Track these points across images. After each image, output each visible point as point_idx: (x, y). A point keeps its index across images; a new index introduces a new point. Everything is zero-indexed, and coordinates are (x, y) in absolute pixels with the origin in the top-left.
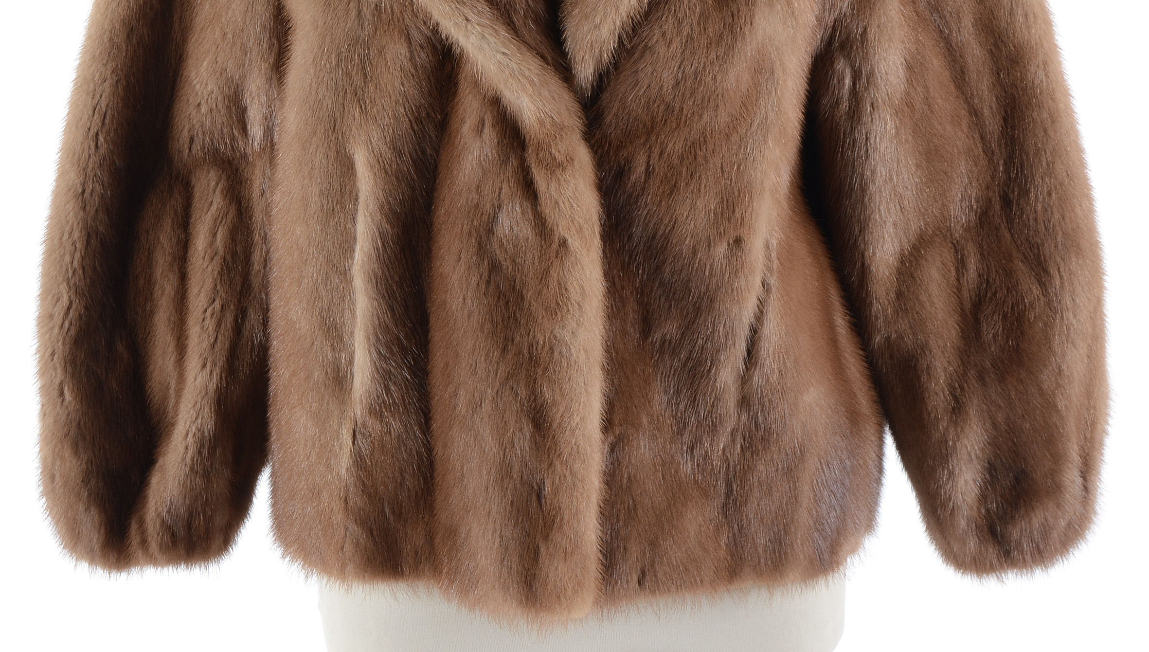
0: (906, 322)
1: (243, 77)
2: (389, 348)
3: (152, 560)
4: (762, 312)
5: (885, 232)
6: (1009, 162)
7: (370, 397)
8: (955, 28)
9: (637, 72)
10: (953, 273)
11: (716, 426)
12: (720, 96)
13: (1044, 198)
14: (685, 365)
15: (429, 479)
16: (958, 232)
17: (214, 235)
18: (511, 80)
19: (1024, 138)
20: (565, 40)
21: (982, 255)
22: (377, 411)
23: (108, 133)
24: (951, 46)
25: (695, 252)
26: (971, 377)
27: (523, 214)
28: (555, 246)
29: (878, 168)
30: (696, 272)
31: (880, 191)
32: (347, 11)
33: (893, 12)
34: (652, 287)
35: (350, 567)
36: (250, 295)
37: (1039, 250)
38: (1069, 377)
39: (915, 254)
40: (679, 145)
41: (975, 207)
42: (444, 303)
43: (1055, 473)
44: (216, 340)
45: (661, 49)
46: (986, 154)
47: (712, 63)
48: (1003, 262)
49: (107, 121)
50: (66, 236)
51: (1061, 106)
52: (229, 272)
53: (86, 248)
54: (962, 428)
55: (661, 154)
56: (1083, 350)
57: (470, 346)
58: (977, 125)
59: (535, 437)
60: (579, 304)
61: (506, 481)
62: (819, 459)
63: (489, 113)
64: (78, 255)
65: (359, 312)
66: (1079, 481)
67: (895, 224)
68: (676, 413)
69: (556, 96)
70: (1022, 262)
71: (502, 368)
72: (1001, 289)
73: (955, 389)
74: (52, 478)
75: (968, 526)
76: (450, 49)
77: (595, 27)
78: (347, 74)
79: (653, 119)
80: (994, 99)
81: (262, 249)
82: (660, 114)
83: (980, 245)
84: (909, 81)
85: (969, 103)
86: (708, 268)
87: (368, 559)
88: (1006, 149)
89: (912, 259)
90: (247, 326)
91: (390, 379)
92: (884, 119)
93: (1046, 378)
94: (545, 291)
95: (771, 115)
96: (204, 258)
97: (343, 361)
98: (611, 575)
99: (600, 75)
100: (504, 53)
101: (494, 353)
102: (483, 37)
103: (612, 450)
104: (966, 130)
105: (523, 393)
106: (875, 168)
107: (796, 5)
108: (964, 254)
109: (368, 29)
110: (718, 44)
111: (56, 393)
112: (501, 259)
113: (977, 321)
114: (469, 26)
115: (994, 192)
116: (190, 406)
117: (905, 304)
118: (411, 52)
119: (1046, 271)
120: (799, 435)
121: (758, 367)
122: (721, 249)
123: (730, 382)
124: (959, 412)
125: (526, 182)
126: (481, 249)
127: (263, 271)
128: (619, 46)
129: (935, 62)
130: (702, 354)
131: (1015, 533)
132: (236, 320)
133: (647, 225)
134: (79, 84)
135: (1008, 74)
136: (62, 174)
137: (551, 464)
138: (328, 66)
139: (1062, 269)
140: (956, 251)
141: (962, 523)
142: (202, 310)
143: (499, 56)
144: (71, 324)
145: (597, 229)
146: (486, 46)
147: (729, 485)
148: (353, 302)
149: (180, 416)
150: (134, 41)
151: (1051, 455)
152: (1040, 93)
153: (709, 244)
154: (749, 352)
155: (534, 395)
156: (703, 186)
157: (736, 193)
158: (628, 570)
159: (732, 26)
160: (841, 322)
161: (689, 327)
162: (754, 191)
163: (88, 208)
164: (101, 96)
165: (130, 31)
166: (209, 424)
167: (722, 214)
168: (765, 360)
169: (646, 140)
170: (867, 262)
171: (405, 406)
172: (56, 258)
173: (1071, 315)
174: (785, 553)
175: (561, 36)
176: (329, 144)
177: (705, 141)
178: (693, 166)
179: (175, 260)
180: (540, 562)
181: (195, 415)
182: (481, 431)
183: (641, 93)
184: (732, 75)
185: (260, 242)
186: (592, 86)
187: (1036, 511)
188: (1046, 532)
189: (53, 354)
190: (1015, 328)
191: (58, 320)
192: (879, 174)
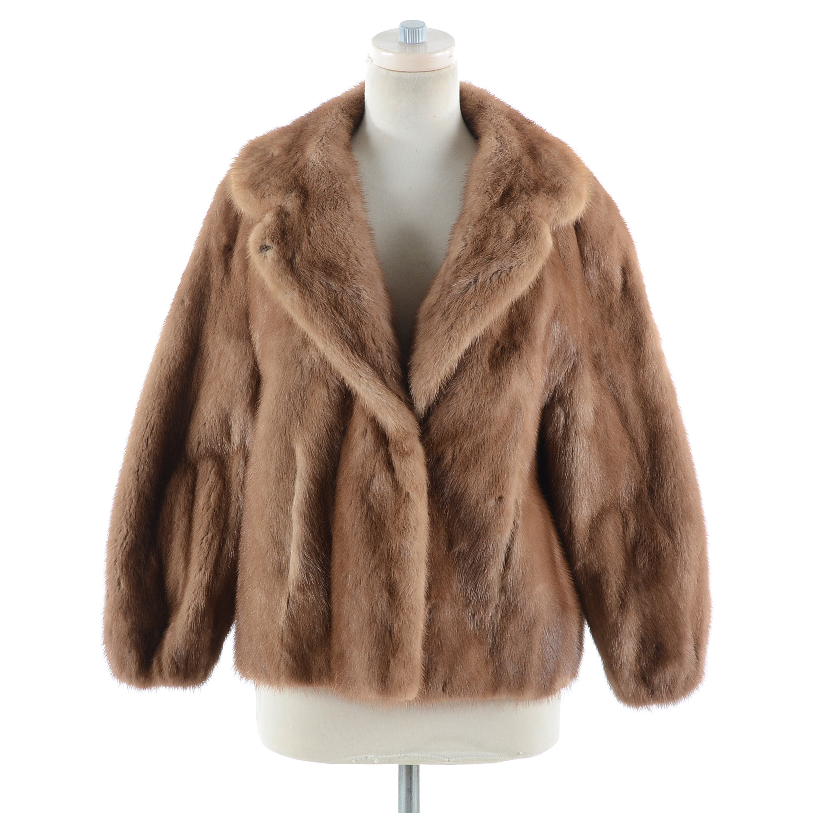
0: (594, 554)
1: (231, 409)
2: (310, 553)
3: (165, 683)
4: (513, 539)
5: (583, 504)
6: (652, 469)
7: (298, 580)
8: (622, 394)
9: (448, 406)
10: (621, 529)
11: (487, 603)
12: (492, 421)
13: (672, 489)
14: (471, 567)
15: (329, 628)
16: (624, 507)
17: (210, 497)
18: (382, 408)
19: (660, 455)
20: (411, 389)
21: (637, 520)
22: (301, 589)
23: (154, 438)
24: (620, 403)
25: (477, 503)
26: (631, 588)
27: (386, 479)
28: (403, 496)
29: (579, 468)
30: (478, 514)
31: (580, 480)
32: (296, 371)
33: (587, 383)
34: (454, 522)
35: (283, 677)
36: (228, 531)
37: (669, 518)
38: (686, 590)
39: (600, 517)
40: (470, 446)
41: (633, 493)
42: (342, 528)
43: (679, 645)
44: (208, 555)
45: (462, 394)
46: (640, 464)
47: (488, 403)
48: (649, 524)
49: (154, 431)
50: (127, 495)
51: (681, 439)
52: (217, 517)
53: (138, 502)
54: (626, 616)
55: (461, 450)
56: (694, 575)
57: (355, 551)
58: (634, 447)
59: (389, 601)
60: (415, 528)
61: (373, 625)
62: (544, 626)
63: (369, 426)
64: (133, 506)
65: (294, 534)
66: (694, 653)
67: (588, 500)
68: (466, 594)
69: (406, 417)
70: (660, 524)
71: (372, 561)
72: (648, 539)
73: (622, 594)
74: (110, 632)
75: (630, 675)
76: (350, 392)
77: (427, 382)
78: (294, 404)
79: (457, 431)
80: (644, 434)
81: (235, 505)
82: (461, 429)
83: (636, 514)
84: (596, 421)
85: (630, 435)
86: (484, 512)
87: (293, 672)
88: (651, 462)
89: (598, 520)
90: (225, 547)
91: (310, 571)
92: (582, 440)
93: (673, 590)
94: (397, 521)
95: (520, 432)
96: (203, 509)
97: (284, 561)
98: (428, 684)
99: (429, 408)
100: (379, 394)
101: (368, 553)
102: (368, 385)
103: (430, 611)
104: (628, 450)
105: (383, 575)
106: (577, 467)
107: (533, 374)
108: (627, 519)
109: (306, 381)
110: (492, 392)
111: (116, 583)
112: (373, 504)
113: (634, 556)
114: (361, 379)
115: (644, 485)
116: (191, 592)
117: (594, 545)
118: (329, 394)
119: (673, 530)
120: (533, 611)
121: (511, 570)
122: (491, 503)
123: (495, 578)
124: (624, 607)
125: (388, 463)
126: (363, 499)
127: (235, 518)
128: (440, 392)
129: (611, 411)
130: (480, 561)
131: (656, 680)
132: (219, 545)
133: (452, 488)
134: (140, 411)
135: (652, 420)
136: (127, 460)
137: (397, 615)
138: (284, 400)
139: (682, 529)
140: (623, 517)
141: (627, 673)
142: (200, 539)
143: (376, 396)
144: (127, 544)
145: (426, 488)
146: (370, 390)
147: (494, 638)
148: (291, 528)
149: (185, 599)
150: (172, 388)
151: (676, 635)
152: (669, 431)
153: (485, 499)
154: (506, 561)
155: (389, 576)
156: (482, 468)
157: (500, 472)
158: (438, 681)
159: (499, 384)
160: (558, 552)
161: (473, 546)
162: (509, 471)
163: (140, 479)
164: (152, 418)
165: (170, 383)
166: (202, 603)
167: (492, 483)
168: (515, 566)
169: (453, 442)
170: (573, 520)
171: (318, 586)
172: (121, 507)
173: (687, 555)
174: (525, 680)
175: (409, 386)
176: (282, 441)
177: (484, 444)
178: (477, 457)
179: (186, 510)
180: (390, 668)
181: (194, 597)
182: (360, 597)
183: (450, 417)
184: (499, 409)
185: (235, 501)
186: (425, 413)
187: (668, 667)
188: (674, 681)
189: (115, 561)
190: (655, 561)
191: (120, 541)
192: (579, 471)
